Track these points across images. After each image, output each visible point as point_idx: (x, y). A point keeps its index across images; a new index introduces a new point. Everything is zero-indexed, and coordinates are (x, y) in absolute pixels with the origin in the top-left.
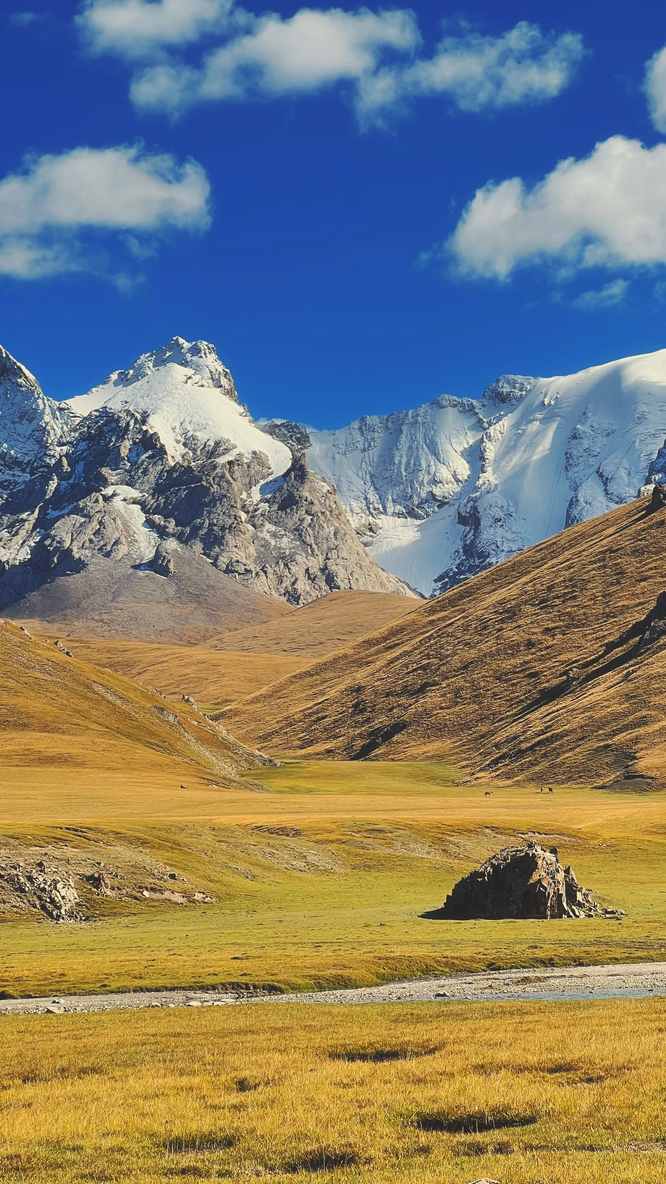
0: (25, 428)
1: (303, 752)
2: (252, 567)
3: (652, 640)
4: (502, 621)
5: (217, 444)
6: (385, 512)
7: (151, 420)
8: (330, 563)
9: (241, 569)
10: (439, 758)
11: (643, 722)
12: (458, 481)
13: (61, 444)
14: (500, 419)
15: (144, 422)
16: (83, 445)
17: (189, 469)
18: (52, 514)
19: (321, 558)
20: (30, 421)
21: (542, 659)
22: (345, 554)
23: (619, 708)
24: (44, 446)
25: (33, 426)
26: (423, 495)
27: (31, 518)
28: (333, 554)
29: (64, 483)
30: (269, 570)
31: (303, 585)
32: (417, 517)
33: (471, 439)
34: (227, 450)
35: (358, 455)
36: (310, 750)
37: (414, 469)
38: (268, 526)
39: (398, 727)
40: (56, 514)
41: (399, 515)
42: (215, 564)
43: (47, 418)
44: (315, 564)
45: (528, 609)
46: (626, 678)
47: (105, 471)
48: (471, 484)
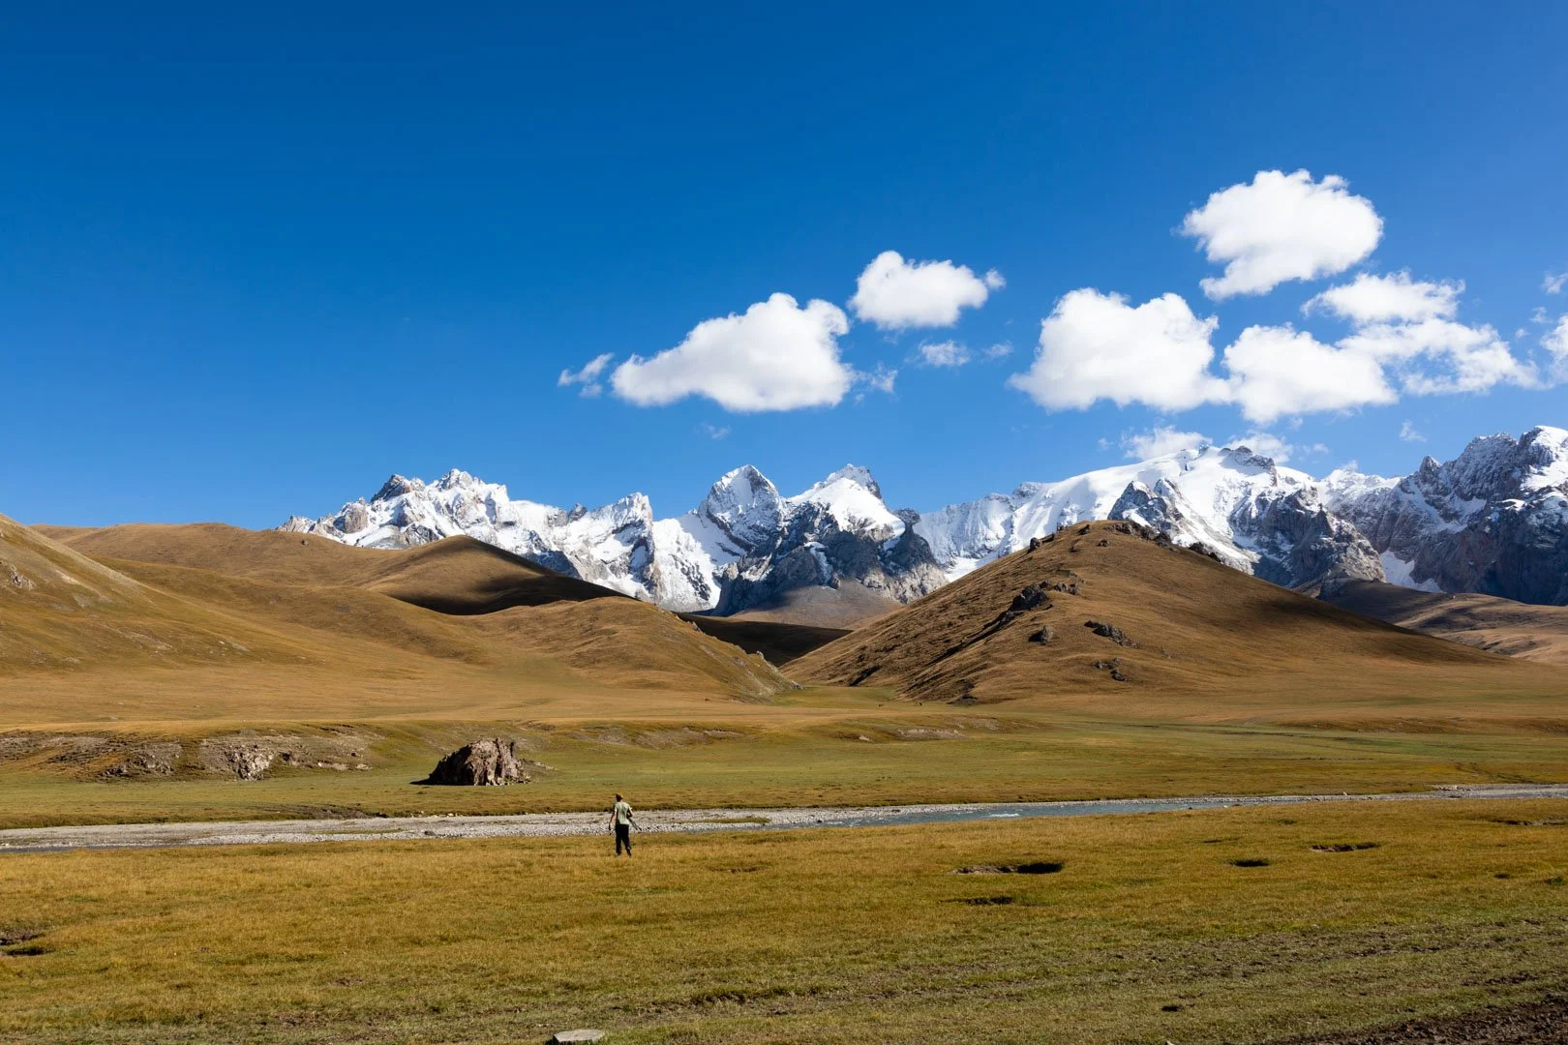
0: (768, 513)
1: (829, 681)
2: (882, 584)
3: (1006, 622)
4: (941, 612)
5: (866, 520)
6: (959, 556)
7: (831, 508)
8: (924, 582)
9: (876, 585)
10: (889, 685)
11: (985, 667)
12: (999, 539)
13: (785, 521)
14: (1022, 505)
15: (827, 509)
16: (796, 521)
17: (850, 533)
18: (779, 557)
19: (919, 580)
20: (771, 509)
21: (954, 633)
22: (932, 578)
23: (975, 660)
24: (777, 521)
25: (773, 511)
26: (980, 546)
27: (767, 559)
28: (926, 577)
29: (785, 541)
30: (891, 586)
31: (909, 594)
32: (977, 558)
33: (1006, 516)
34: (871, 523)
35: (945, 525)
36: (832, 681)
37: (976, 533)
38: (892, 563)
39: (875, 669)
40: (780, 557)
41: (967, 557)
42: (862, 583)
43: (780, 507)
44: (916, 583)
45: (954, 605)
46: (985, 644)
47: (806, 535)
48: (1006, 540)
